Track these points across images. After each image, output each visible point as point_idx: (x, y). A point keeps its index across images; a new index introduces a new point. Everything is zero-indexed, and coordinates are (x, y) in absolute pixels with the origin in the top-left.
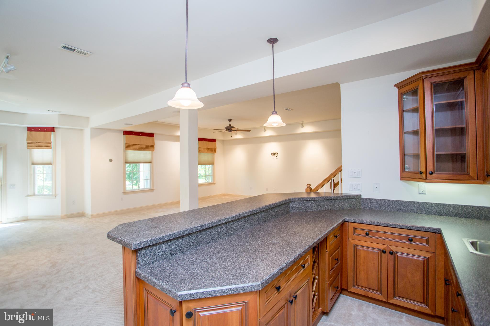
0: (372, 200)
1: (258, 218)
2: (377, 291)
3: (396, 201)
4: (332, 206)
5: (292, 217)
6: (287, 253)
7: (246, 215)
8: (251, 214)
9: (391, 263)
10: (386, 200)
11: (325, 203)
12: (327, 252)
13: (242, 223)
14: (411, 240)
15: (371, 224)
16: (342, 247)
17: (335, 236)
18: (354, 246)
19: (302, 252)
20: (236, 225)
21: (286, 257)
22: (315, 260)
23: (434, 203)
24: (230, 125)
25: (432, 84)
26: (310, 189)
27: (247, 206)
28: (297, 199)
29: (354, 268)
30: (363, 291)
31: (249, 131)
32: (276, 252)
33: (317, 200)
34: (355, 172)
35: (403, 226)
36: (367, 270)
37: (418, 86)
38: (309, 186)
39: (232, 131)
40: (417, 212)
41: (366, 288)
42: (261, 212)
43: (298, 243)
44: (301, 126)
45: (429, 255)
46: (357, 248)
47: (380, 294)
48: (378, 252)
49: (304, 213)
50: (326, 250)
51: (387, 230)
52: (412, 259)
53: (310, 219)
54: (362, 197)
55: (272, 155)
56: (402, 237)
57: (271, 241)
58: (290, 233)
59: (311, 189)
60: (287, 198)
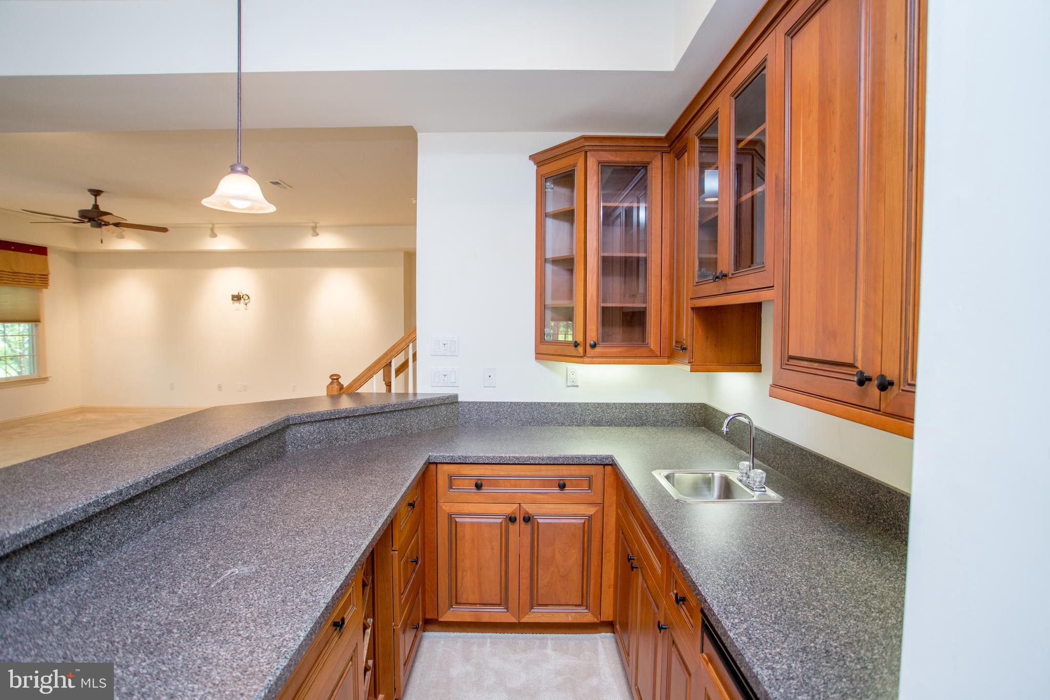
0: (480, 405)
1: (184, 490)
2: (499, 605)
3: (527, 405)
4: (395, 427)
5: (294, 471)
6: (289, 606)
7: (133, 493)
8: (155, 484)
9: (527, 540)
10: (508, 402)
11: (377, 420)
12: (394, 550)
13: (119, 522)
14: (562, 487)
15: (486, 462)
16: (424, 524)
17: (410, 504)
18: (450, 517)
19: (336, 590)
20: (92, 537)
21: (287, 630)
22: (365, 579)
23: (591, 403)
24: (96, 206)
25: (600, 165)
26: (339, 387)
27: (142, 456)
28: (307, 417)
29: (450, 568)
30: (471, 613)
31: (164, 230)
32: (249, 615)
33: (360, 416)
34: (445, 342)
35: (548, 458)
36: (478, 566)
37: (575, 165)
38: (335, 378)
39: (106, 225)
40: (563, 424)
41: (477, 604)
42: (193, 472)
43: (321, 558)
44: (311, 232)
45: (591, 510)
46: (457, 520)
47: (505, 610)
48: (500, 521)
49: (327, 452)
50: (392, 546)
51: (519, 471)
52: (564, 524)
53: (346, 468)
54: (460, 400)
55: (232, 300)
56: (546, 483)
57: (229, 572)
58: (292, 525)
59: (341, 387)
60: (278, 416)
